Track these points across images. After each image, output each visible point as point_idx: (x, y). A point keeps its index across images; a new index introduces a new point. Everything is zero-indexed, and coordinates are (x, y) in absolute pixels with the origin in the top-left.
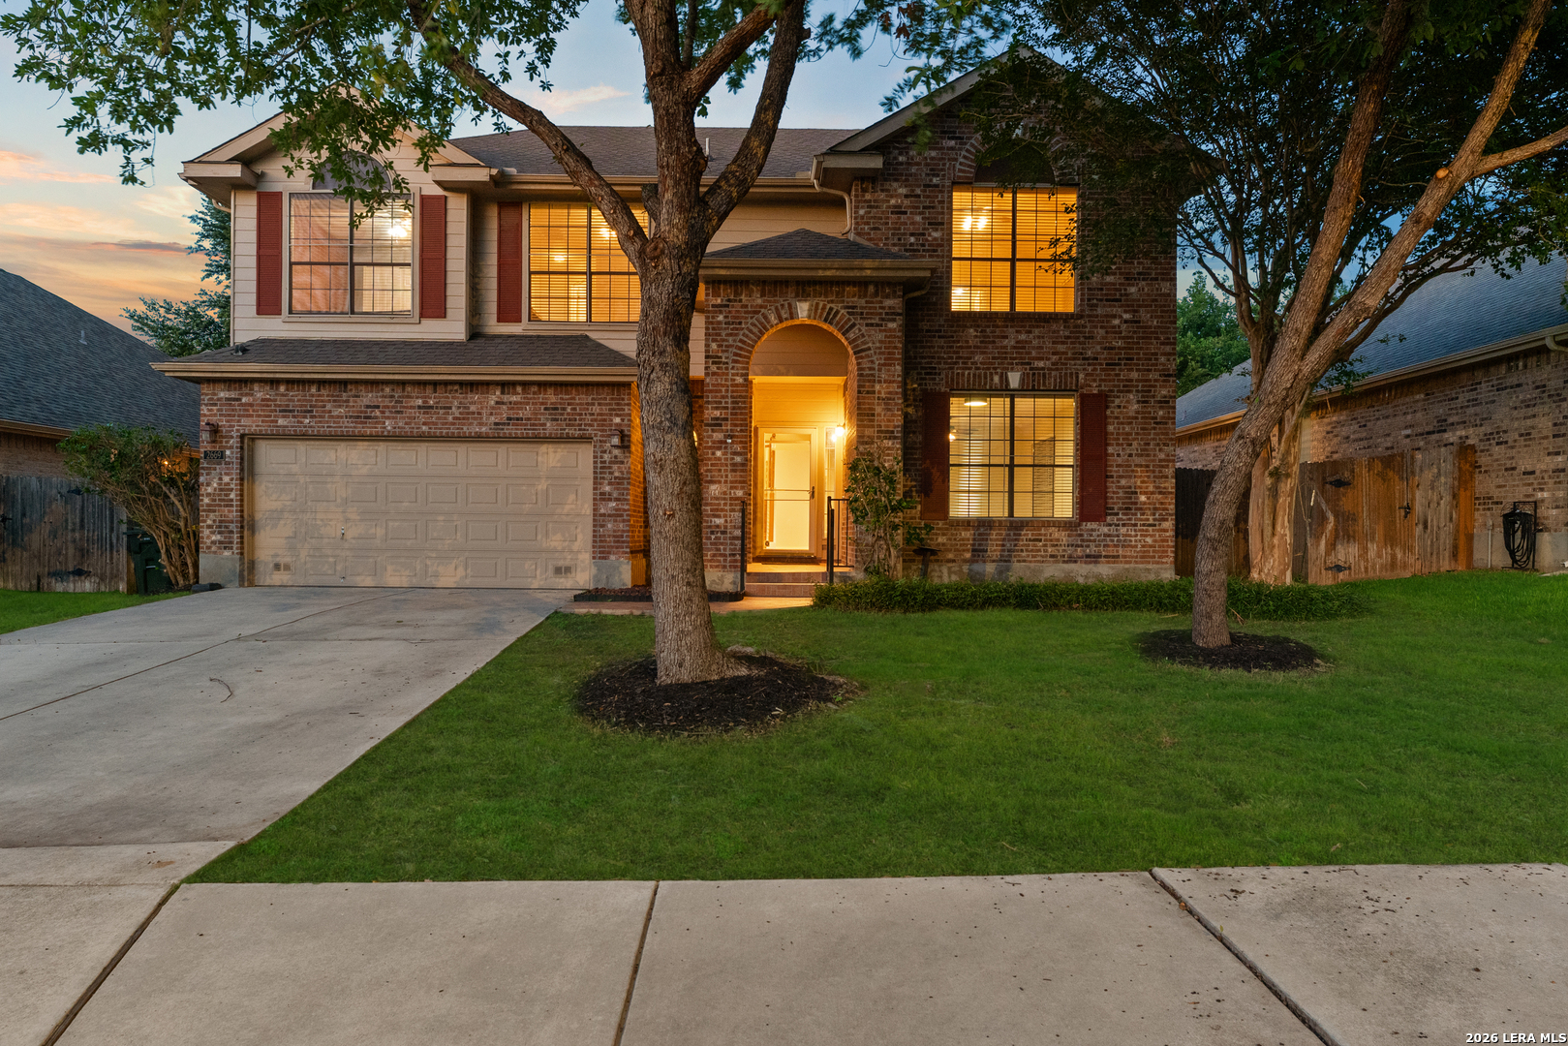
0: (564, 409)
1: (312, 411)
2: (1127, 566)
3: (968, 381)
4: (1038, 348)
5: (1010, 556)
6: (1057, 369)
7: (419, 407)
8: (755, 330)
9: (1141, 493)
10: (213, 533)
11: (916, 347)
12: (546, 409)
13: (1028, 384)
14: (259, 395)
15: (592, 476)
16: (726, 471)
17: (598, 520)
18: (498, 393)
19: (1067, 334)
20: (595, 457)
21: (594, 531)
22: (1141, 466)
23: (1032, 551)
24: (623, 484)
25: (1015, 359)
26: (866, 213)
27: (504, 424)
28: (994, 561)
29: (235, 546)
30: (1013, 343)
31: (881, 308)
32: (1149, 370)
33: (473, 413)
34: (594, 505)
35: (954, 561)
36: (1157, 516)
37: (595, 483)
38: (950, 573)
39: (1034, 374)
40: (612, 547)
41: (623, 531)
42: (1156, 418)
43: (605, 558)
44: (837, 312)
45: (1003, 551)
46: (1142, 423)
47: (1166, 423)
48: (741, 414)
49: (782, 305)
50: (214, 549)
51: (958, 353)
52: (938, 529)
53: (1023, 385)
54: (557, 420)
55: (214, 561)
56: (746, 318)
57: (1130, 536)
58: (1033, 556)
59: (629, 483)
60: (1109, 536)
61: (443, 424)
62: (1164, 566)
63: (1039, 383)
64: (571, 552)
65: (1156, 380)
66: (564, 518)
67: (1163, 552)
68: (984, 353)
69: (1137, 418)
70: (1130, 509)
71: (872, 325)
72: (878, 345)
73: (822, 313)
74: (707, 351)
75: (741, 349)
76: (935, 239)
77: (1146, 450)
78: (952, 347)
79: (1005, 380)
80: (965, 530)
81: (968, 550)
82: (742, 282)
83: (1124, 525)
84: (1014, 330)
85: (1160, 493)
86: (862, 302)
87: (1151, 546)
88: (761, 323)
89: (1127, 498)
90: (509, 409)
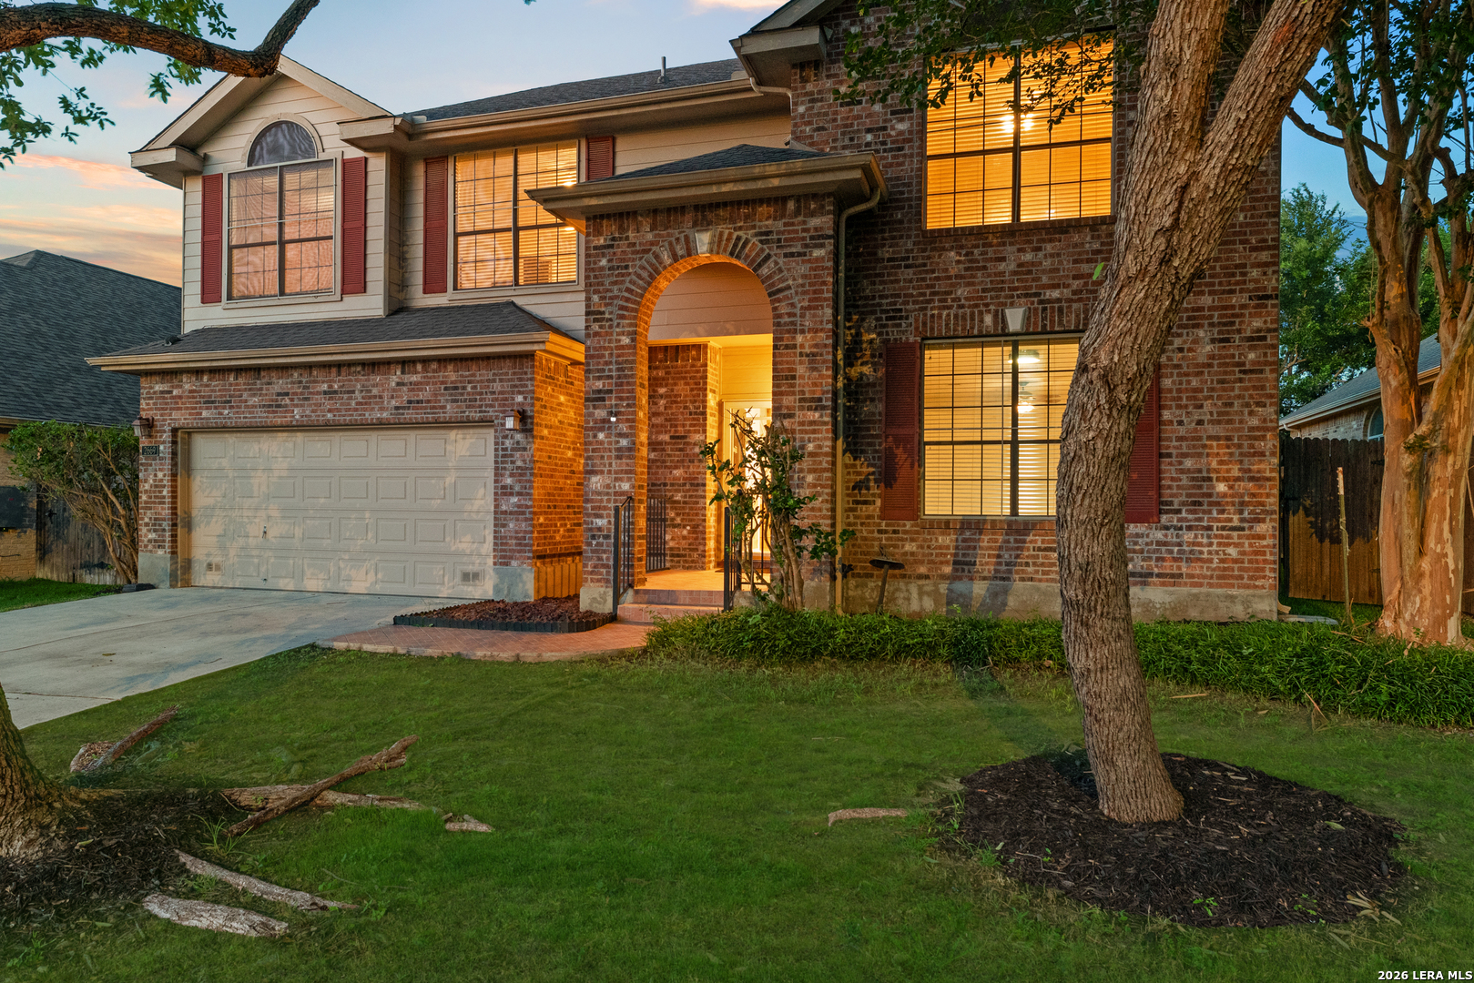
0: (464, 388)
1: (230, 402)
2: (1195, 590)
3: (947, 325)
4: (1052, 271)
5: (1010, 572)
6: (1080, 300)
7: (325, 393)
8: (645, 274)
9: (1218, 479)
10: (149, 531)
11: (874, 283)
12: (446, 389)
13: (1036, 324)
14: (187, 387)
15: (493, 465)
16: (609, 457)
17: (500, 517)
18: (399, 373)
19: (1096, 246)
20: (496, 443)
21: (495, 532)
22: (1217, 438)
23: (1042, 564)
24: (525, 474)
25: (1016, 289)
26: (807, 109)
27: (404, 408)
28: (985, 578)
29: (167, 545)
30: (1012, 267)
31: (804, 230)
32: (1232, 292)
33: (375, 397)
34: (496, 500)
35: (927, 577)
36: (1246, 514)
37: (496, 475)
38: (921, 594)
39: (1044, 309)
40: (514, 551)
41: (525, 532)
42: (1243, 364)
43: (506, 564)
44: (747, 242)
45: (999, 564)
46: (1217, 373)
47: (1261, 371)
48: (628, 383)
49: (678, 239)
50: (150, 547)
51: (933, 286)
52: (906, 532)
53: (1028, 325)
54: (456, 401)
55: (152, 560)
56: (634, 260)
57: (1200, 544)
58: (1044, 573)
59: (532, 474)
60: (1165, 544)
61: (347, 410)
62: (1258, 592)
63: (1052, 322)
64: (479, 555)
65: (1243, 307)
66: (474, 516)
67: (1257, 570)
68: (973, 284)
69: (1210, 365)
70: (1200, 504)
71: (792, 255)
72: (800, 281)
73: (727, 245)
74: (588, 306)
75: (627, 300)
76: (901, 133)
77: (1227, 413)
78: (924, 279)
79: (1000, 319)
80: (943, 534)
81: (947, 563)
82: (628, 213)
83: (1189, 528)
84: (1014, 248)
85: (1252, 479)
86: (779, 225)
87: (1235, 561)
88: (652, 265)
89: (1194, 487)
90: (410, 390)
